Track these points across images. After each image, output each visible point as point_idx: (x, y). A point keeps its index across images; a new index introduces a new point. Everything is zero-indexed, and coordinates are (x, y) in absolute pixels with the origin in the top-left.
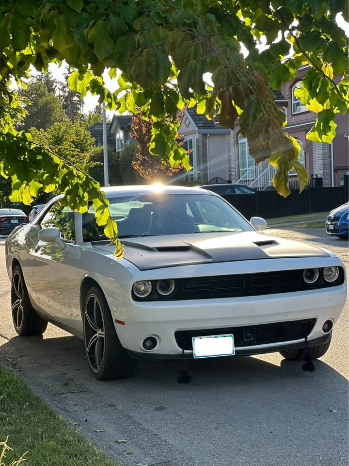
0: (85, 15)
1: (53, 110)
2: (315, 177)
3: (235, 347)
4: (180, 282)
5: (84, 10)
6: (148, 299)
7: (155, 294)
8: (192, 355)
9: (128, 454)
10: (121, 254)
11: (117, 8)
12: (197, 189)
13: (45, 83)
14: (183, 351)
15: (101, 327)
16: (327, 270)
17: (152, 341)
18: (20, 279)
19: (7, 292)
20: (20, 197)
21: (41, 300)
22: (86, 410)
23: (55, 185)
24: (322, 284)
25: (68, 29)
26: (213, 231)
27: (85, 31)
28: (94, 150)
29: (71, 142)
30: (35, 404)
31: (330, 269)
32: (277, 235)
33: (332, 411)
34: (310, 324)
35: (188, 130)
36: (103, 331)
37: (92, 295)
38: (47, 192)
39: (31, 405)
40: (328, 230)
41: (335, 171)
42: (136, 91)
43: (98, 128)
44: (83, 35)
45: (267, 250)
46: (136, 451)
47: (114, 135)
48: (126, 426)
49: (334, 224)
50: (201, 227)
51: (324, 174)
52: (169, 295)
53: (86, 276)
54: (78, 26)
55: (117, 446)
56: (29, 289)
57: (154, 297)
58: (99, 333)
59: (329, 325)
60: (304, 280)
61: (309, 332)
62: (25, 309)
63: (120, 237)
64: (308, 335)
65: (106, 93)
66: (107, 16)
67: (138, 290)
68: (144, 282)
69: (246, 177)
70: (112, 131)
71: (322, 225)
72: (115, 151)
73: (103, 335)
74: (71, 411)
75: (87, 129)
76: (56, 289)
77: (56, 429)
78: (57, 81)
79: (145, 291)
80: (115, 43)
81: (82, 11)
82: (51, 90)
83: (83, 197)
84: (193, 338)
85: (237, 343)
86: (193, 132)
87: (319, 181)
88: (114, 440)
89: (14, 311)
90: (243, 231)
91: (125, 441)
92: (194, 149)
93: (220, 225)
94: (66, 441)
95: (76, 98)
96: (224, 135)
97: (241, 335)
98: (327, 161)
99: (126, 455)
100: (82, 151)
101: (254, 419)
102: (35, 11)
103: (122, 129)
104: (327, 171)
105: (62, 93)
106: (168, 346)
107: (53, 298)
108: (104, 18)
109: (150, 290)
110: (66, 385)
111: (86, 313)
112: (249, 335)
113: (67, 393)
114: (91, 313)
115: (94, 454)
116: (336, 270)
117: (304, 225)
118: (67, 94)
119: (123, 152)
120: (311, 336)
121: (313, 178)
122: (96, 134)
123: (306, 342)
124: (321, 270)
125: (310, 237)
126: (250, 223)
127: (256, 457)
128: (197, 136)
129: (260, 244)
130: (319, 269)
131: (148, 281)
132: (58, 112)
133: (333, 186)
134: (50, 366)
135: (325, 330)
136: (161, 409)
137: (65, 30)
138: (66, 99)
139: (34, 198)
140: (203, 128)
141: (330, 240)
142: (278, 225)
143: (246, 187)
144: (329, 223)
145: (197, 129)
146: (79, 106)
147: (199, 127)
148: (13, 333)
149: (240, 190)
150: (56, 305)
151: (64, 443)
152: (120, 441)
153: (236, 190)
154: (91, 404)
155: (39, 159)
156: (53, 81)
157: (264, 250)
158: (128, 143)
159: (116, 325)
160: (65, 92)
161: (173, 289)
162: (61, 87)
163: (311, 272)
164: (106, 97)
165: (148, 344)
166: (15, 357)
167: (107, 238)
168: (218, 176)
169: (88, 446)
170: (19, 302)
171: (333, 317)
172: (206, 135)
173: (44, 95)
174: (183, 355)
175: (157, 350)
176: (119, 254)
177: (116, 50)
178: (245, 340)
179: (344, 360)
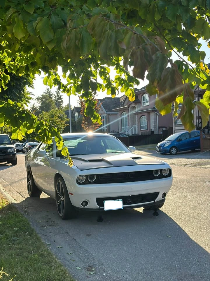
0: (35, 15)
1: (51, 105)
2: (151, 130)
3: (123, 205)
4: (98, 176)
5: (35, 12)
6: (84, 183)
7: (87, 181)
8: (104, 209)
9: (73, 261)
10: (72, 164)
11: (57, 11)
12: (106, 134)
13: (49, 95)
14: (100, 207)
15: (63, 195)
16: (164, 170)
17: (86, 203)
18: (30, 173)
19: (25, 178)
20: (17, 137)
21: (40, 182)
22: (55, 235)
23: (33, 129)
24: (162, 177)
25: (24, 24)
26: (113, 153)
27: (34, 24)
28: (66, 120)
29: (58, 117)
30: (32, 233)
31: (165, 170)
32: (140, 154)
33: (168, 237)
34: (157, 194)
35: (102, 112)
36: (64, 198)
37: (60, 181)
38: (29, 134)
39: (30, 233)
40: (157, 151)
41: (159, 128)
42: (76, 85)
43: (68, 112)
44: (34, 28)
45: (137, 161)
46: (77, 259)
47: (74, 114)
48: (73, 244)
49: (159, 149)
50: (108, 150)
51: (154, 129)
52: (94, 181)
53: (57, 172)
54: (31, 21)
55: (68, 256)
56: (34, 177)
57: (87, 182)
58: (62, 198)
59: (165, 195)
60: (153, 175)
61: (156, 198)
62: (32, 185)
63: (70, 155)
64: (155, 199)
65: (62, 84)
66: (50, 15)
67: (79, 179)
68: (82, 176)
69: (124, 130)
70: (73, 113)
71: (155, 149)
72: (75, 120)
73: (64, 199)
74: (48, 235)
75: (64, 112)
76: (45, 177)
77: (39, 247)
78: (53, 94)
79: (83, 180)
80: (55, 33)
81: (33, 13)
82: (51, 97)
83: (49, 135)
84: (104, 201)
85: (124, 204)
86: (104, 113)
87: (153, 132)
88: (67, 253)
89: (28, 186)
90: (126, 153)
91: (72, 253)
92: (105, 119)
93: (116, 149)
94: (43, 255)
95: (60, 101)
96: (116, 114)
97: (126, 200)
98: (156, 124)
99: (72, 262)
100: (62, 120)
101: (133, 241)
102: (4, 15)
103: (77, 112)
104: (156, 128)
105: (55, 99)
106: (93, 205)
107: (45, 181)
108: (47, 17)
109: (85, 179)
110: (47, 221)
111: (57, 189)
112: (129, 200)
113: (47, 226)
114: (59, 189)
115: (56, 263)
116: (168, 170)
117: (147, 149)
118: (57, 99)
119: (77, 121)
120: (156, 200)
121: (150, 131)
122: (67, 113)
123: (155, 202)
124: (161, 170)
125: (150, 154)
126: (129, 149)
127: (135, 264)
128: (106, 115)
129: (134, 158)
130: (160, 170)
131: (84, 175)
132: (53, 105)
133: (158, 134)
134: (41, 212)
135: (163, 197)
136: (89, 235)
137: (22, 25)
138: (56, 101)
139: (24, 136)
140: (108, 111)
141: (158, 155)
142: (138, 149)
143: (124, 134)
144: (157, 148)
145: (106, 112)
146: (61, 104)
147: (106, 111)
148: (27, 196)
149: (122, 135)
150: (46, 184)
151: (42, 256)
152: (69, 253)
153: (121, 135)
154: (58, 232)
155: (24, 116)
156: (52, 94)
157: (135, 161)
158: (80, 117)
159: (70, 195)
160: (56, 98)
161: (95, 179)
162: (54, 96)
163: (157, 171)
164: (62, 87)
165: (84, 204)
166: (27, 207)
167: (63, 156)
168: (114, 130)
169: (53, 258)
170: (30, 182)
171: (166, 191)
172: (109, 114)
173: (48, 99)
174: (100, 209)
175: (88, 206)
176: (71, 164)
177: (55, 37)
178: (128, 202)
179: (170, 209)
